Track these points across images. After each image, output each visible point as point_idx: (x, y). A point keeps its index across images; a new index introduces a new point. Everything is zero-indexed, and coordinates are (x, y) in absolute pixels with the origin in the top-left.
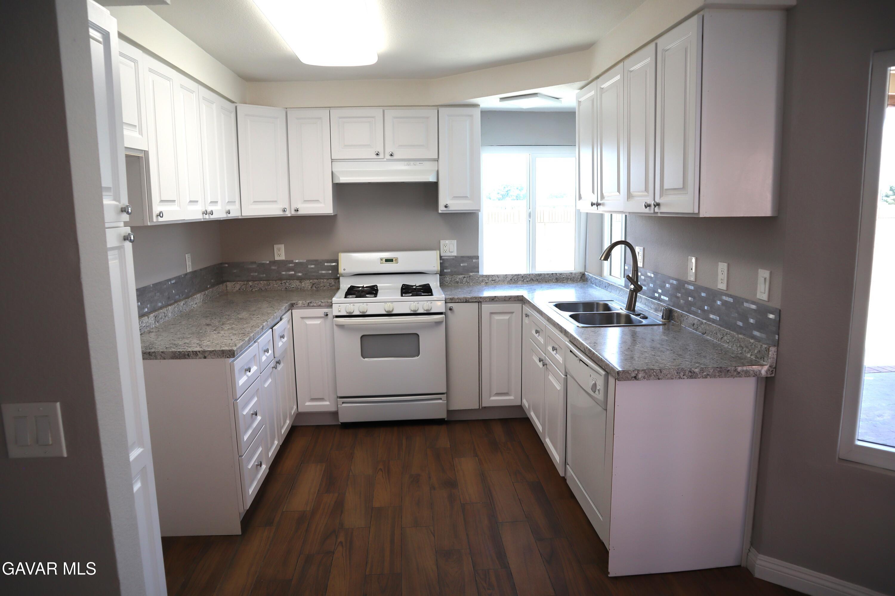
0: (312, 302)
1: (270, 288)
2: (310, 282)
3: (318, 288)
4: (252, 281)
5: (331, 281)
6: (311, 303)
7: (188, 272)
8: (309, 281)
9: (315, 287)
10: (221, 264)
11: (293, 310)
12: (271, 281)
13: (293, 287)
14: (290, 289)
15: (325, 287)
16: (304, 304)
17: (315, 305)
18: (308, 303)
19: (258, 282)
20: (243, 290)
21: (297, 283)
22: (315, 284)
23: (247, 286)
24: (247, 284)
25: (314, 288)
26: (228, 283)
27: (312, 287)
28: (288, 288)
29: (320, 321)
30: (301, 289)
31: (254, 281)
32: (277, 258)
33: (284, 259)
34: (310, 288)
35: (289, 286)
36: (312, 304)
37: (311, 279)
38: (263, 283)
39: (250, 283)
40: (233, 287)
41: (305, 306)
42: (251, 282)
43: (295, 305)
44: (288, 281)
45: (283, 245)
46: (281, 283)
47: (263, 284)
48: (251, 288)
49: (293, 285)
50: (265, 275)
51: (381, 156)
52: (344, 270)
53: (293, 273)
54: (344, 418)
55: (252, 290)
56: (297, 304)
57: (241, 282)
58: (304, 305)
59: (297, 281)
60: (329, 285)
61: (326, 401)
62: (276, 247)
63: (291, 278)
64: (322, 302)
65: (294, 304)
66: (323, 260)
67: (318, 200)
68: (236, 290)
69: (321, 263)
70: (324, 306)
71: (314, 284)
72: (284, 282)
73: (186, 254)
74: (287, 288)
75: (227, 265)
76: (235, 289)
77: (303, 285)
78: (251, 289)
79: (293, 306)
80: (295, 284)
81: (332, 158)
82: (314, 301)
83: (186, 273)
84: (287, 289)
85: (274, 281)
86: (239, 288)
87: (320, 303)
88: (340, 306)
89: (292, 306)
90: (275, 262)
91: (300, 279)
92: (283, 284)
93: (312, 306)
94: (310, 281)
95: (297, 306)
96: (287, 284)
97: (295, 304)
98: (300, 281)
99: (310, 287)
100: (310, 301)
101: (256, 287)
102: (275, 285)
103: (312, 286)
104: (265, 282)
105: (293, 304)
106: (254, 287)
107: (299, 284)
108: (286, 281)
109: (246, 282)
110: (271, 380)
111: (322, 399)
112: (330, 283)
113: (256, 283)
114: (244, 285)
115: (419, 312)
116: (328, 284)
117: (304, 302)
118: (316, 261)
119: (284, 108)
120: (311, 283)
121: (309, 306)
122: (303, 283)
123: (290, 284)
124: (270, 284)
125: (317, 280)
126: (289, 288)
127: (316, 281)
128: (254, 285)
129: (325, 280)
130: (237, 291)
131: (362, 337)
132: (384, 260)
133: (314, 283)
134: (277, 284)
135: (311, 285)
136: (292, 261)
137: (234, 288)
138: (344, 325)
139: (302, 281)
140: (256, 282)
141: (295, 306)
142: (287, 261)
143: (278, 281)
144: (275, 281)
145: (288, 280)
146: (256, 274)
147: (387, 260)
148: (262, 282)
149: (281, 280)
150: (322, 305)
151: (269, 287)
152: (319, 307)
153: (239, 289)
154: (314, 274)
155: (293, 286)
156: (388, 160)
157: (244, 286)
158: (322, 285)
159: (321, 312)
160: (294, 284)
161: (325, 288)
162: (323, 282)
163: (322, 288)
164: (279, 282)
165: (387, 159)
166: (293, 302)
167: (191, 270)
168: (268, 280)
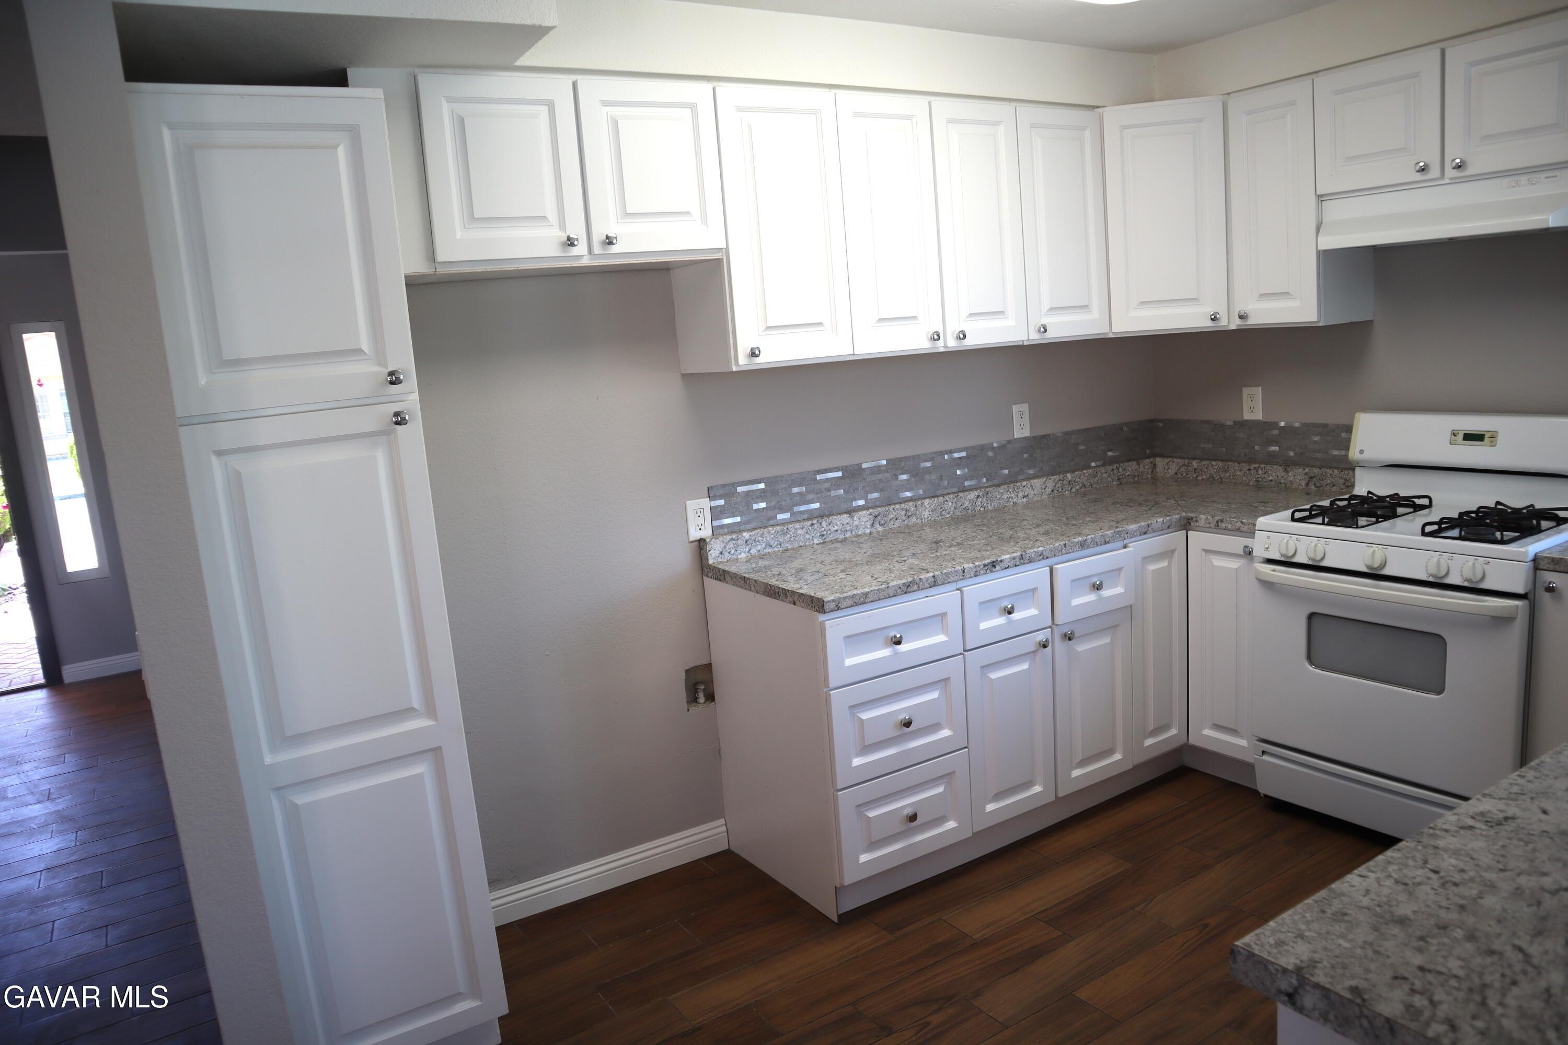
0: (1224, 520)
1: (1229, 478)
2: (1304, 472)
3: (1319, 487)
4: (1198, 459)
5: (1348, 475)
6: (1222, 521)
7: (1015, 437)
8: (1302, 469)
9: (1315, 485)
10: (1152, 421)
11: (1189, 532)
12: (1230, 463)
13: (1271, 480)
14: (1266, 484)
15: (1335, 487)
16: (1210, 521)
17: (1230, 526)
18: (1217, 522)
19: (1208, 463)
20: (1182, 475)
21: (1278, 472)
22: (1314, 477)
23: (1189, 468)
24: (1188, 464)
25: (1313, 487)
26: (1158, 459)
27: (1307, 484)
28: (1262, 480)
29: (1240, 564)
30: (1286, 485)
31: (1202, 459)
32: (1247, 416)
33: (1261, 419)
34: (1303, 485)
35: (1262, 476)
36: (1223, 525)
37: (1308, 466)
38: (1216, 465)
39: (1195, 464)
40: (1166, 468)
41: (1211, 527)
42: (1196, 461)
43: (1194, 522)
44: (1262, 466)
45: (1260, 388)
46: (1249, 470)
47: (1216, 467)
48: (1196, 472)
49: (1272, 475)
50: (1224, 449)
51: (1435, 172)
52: (1362, 452)
53: (1277, 448)
54: (1267, 786)
55: (1197, 477)
56: (1197, 521)
57: (1179, 460)
58: (1209, 523)
59: (1278, 467)
60: (1345, 483)
61: (1242, 737)
62: (1246, 391)
63: (1271, 459)
64: (1242, 522)
65: (1192, 518)
66: (1338, 426)
67: (1288, 293)
68: (1170, 474)
69: (1334, 431)
70: (1247, 532)
71: (1312, 478)
72: (1255, 468)
73: (1014, 404)
74: (1259, 481)
75: (1161, 425)
76: (1169, 472)
77: (1291, 478)
78: (1195, 476)
79: (1190, 524)
80: (1275, 473)
81: (1318, 193)
82: (1228, 519)
83: (1011, 438)
84: (1260, 483)
85: (1236, 464)
86: (1176, 471)
87: (1239, 524)
88: (1269, 537)
89: (1187, 525)
90: (1243, 425)
91: (1288, 464)
92: (1253, 472)
93: (1224, 529)
94: (1304, 469)
95: (1196, 524)
96: (1260, 472)
97: (1194, 519)
98: (1285, 469)
99: (1303, 483)
100: (1221, 518)
101: (1204, 472)
102: (1238, 473)
103: (1309, 481)
104: (1220, 464)
105: (1189, 519)
106: (1200, 473)
107: (1283, 474)
108: (1258, 465)
109: (1187, 460)
110: (1027, 667)
111: (1233, 732)
112: (1346, 480)
113: (1204, 465)
114: (1184, 465)
115: (1449, 580)
116: (1342, 481)
117: (1209, 517)
118: (1325, 426)
119: (1221, 95)
120: (1306, 474)
121: (1217, 527)
122: (1290, 474)
123: (1265, 473)
124: (1228, 468)
125: (1318, 470)
126: (1264, 480)
127: (1316, 470)
128: (1201, 468)
129: (1336, 471)
130: (1171, 477)
131: (1311, 616)
132: (1461, 436)
133: (1313, 475)
134: (1241, 471)
135: (1307, 479)
136: (1275, 423)
137: (1168, 470)
138: (1273, 583)
139: (1289, 469)
140: (1204, 463)
141: (1192, 524)
142: (1266, 422)
143: (1243, 464)
144: (1239, 464)
145: (1262, 464)
146: (1210, 446)
147: (1469, 437)
148: (1214, 463)
149: (1251, 461)
150: (1242, 529)
151: (1226, 475)
152: (1237, 533)
153: (1176, 473)
154: (1319, 455)
155: (1271, 478)
156: (1455, 181)
157: (1183, 469)
158: (1329, 481)
159: (1236, 543)
160: (1274, 475)
161: (1334, 489)
162: (1331, 475)
163: (1328, 488)
164: (1245, 467)
165: (1451, 179)
166: (1189, 515)
167: (1026, 433)
168: (1226, 461)
